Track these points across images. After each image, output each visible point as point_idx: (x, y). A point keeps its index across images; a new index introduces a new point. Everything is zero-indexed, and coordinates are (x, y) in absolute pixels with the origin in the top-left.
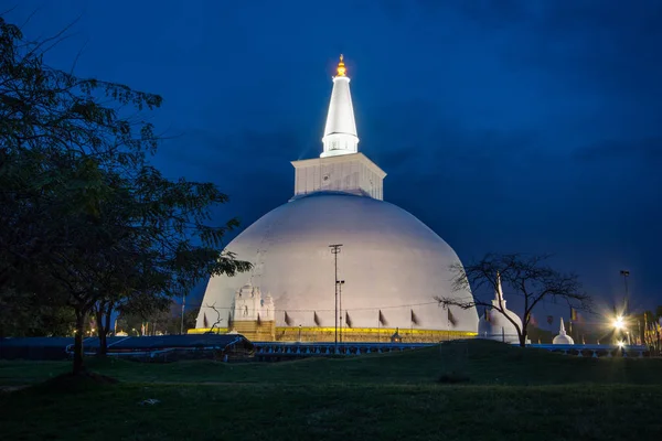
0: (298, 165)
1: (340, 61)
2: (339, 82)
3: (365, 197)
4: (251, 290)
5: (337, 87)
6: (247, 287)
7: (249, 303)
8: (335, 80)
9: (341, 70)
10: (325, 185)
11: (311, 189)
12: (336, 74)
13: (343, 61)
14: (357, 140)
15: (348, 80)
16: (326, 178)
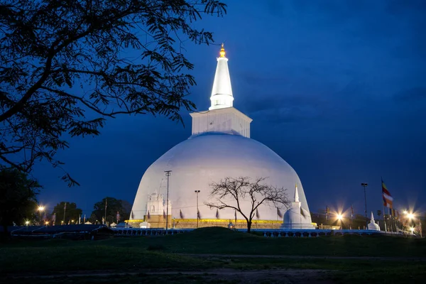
0: (194, 115)
1: (221, 48)
2: (221, 61)
3: (236, 136)
4: (156, 196)
5: (220, 64)
6: (154, 194)
7: (155, 204)
8: (218, 59)
9: (223, 53)
10: (211, 128)
11: (201, 131)
12: (219, 56)
13: (224, 48)
14: (232, 99)
15: (227, 60)
16: (211, 124)
